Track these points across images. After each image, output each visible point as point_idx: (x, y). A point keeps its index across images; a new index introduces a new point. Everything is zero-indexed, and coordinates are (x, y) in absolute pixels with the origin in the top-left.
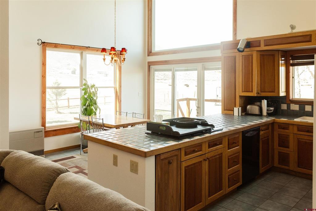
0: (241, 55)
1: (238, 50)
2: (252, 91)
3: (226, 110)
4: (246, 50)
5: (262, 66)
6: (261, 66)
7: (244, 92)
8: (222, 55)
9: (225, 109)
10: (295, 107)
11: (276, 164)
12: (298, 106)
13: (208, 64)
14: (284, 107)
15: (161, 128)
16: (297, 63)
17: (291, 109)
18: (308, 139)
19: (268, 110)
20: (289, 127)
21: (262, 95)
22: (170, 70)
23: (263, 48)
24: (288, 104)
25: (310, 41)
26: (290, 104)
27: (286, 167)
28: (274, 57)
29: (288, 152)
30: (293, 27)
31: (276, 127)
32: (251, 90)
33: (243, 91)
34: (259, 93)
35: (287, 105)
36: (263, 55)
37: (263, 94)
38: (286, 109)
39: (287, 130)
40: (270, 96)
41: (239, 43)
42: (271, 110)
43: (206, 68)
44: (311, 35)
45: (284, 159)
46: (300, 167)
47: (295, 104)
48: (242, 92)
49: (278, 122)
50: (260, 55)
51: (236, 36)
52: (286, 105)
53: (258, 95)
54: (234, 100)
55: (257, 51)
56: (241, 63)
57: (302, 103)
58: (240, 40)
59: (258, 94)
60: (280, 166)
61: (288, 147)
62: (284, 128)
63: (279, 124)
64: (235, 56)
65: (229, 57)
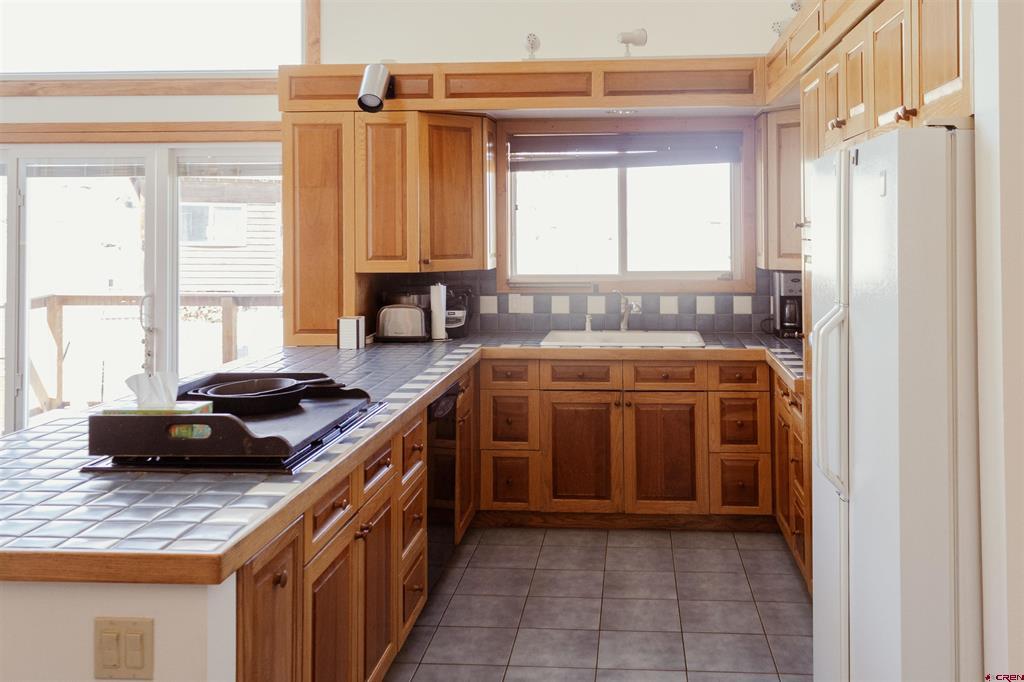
0: (364, 125)
1: (361, 103)
2: (404, 257)
3: (302, 331)
4: (387, 104)
5: (436, 164)
6: (431, 166)
7: (373, 258)
8: (283, 115)
9: (298, 328)
10: (521, 305)
11: (487, 502)
12: (530, 299)
13: (195, 153)
14: (488, 305)
15: (178, 432)
16: (527, 160)
17: (510, 311)
18: (580, 400)
19: (448, 321)
20: (526, 370)
21: (436, 269)
23: (440, 102)
24: (499, 296)
25: (586, 93)
26: (507, 294)
27: (519, 506)
28: (471, 135)
29: (525, 454)
30: (533, 43)
31: (487, 373)
32: (399, 253)
33: (370, 255)
34: (426, 262)
35: (498, 300)
36: (438, 128)
37: (439, 266)
38: (496, 312)
39: (520, 378)
40: (445, 272)
41: (362, 77)
42: (458, 320)
44: (590, 73)
45: (511, 480)
46: (559, 497)
47: (522, 294)
48: (368, 259)
49: (495, 356)
50: (429, 126)
51: (319, 51)
52: (494, 299)
53: (426, 269)
54: (335, 293)
55: (420, 111)
56: (364, 152)
57: (541, 290)
58: (365, 65)
59: (423, 265)
60: (498, 505)
61: (525, 438)
62: (509, 377)
63: (494, 363)
64: (338, 131)
65: (315, 126)
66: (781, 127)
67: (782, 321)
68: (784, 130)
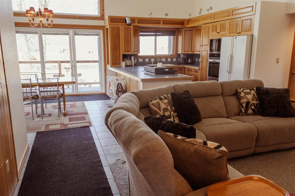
0: (124, 28)
1: (128, 24)
3: (113, 64)
12: (142, 59)
17: (139, 61)
21: (133, 54)
22: (36, 33)
25: (160, 24)
32: (130, 50)
42: (135, 62)
43: (76, 34)
48: (125, 52)
54: (119, 58)
55: (133, 26)
56: (124, 33)
64: (119, 28)
65: (115, 27)
66: (185, 30)
67: (182, 62)
68: (186, 31)
